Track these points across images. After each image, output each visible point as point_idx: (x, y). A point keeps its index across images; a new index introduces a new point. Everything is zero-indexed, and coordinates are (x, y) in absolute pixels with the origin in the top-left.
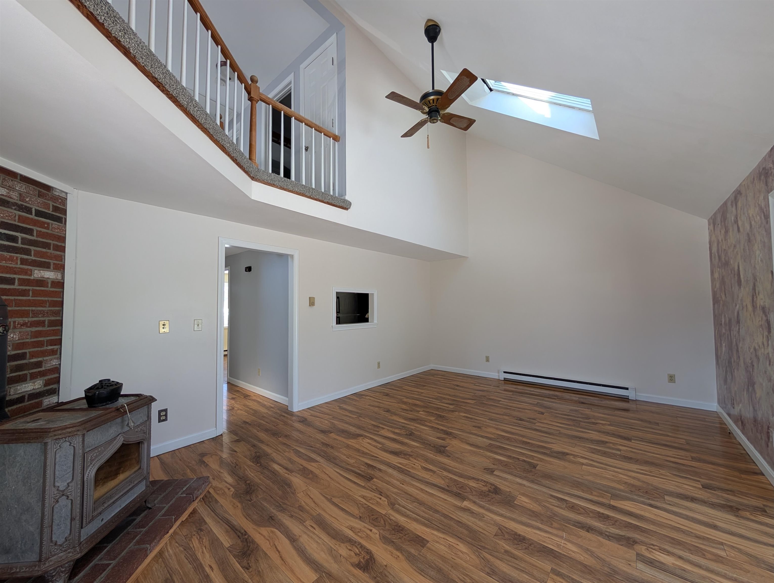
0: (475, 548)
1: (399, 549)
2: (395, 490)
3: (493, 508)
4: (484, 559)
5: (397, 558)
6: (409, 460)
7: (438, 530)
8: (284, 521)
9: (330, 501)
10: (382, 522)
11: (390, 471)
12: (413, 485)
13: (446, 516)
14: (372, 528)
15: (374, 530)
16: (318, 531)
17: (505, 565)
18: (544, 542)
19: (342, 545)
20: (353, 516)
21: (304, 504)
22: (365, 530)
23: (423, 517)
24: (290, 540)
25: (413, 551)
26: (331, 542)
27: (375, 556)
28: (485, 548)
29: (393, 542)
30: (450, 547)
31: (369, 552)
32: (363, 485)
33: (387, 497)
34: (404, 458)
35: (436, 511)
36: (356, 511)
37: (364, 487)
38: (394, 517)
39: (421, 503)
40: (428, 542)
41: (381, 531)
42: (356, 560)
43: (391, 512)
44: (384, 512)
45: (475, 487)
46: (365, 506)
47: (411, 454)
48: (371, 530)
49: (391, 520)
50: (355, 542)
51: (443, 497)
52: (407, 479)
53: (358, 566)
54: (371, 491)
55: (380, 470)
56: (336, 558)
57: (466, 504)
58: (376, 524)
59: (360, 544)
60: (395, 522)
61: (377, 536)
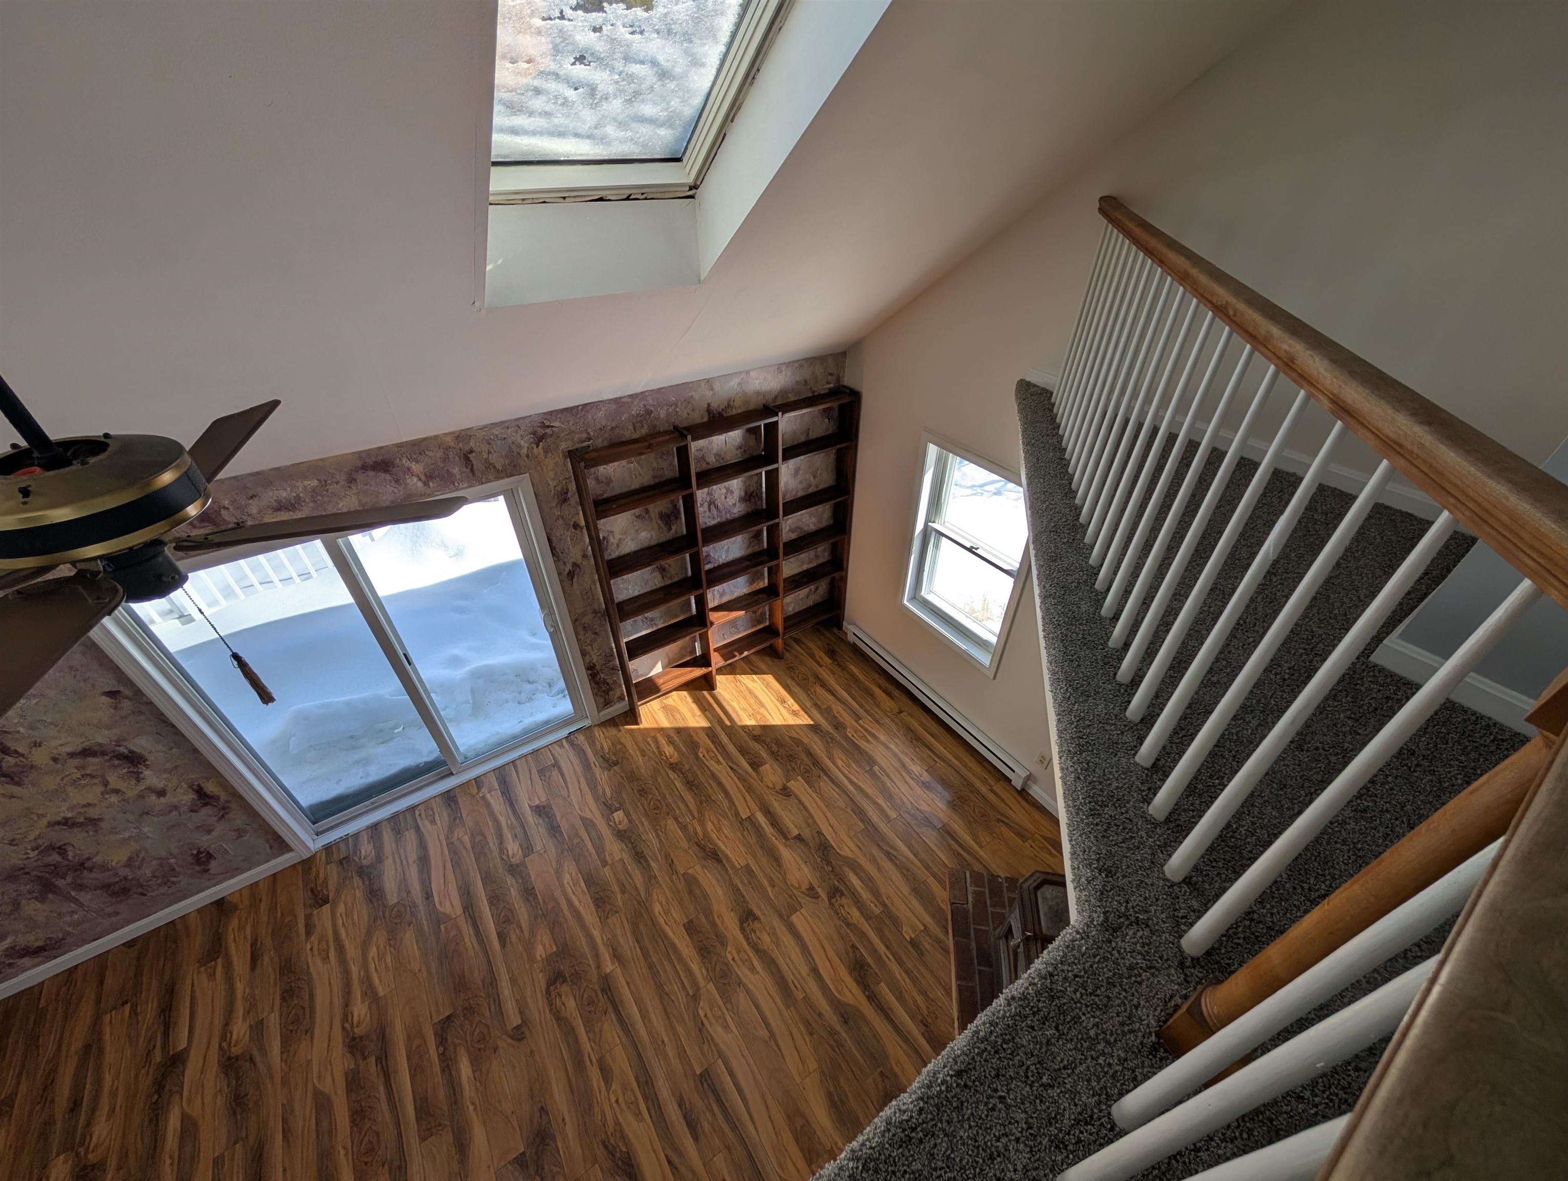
0: (647, 904)
1: (714, 925)
2: (680, 1029)
3: (587, 950)
4: (647, 890)
5: (720, 916)
6: (617, 1123)
7: (666, 937)
8: (828, 1009)
9: (772, 1035)
10: (718, 969)
11: (665, 1092)
12: (650, 1034)
13: (646, 954)
14: (732, 962)
15: (730, 958)
16: (790, 978)
17: (637, 882)
18: (583, 891)
19: (766, 948)
20: (748, 991)
21: (807, 1039)
22: (739, 962)
23: (671, 961)
24: (818, 971)
25: (703, 919)
26: (776, 955)
27: (738, 924)
28: (639, 903)
29: (717, 936)
30: (667, 912)
31: (743, 930)
32: (720, 1061)
33: (696, 1016)
34: (623, 1137)
35: (651, 966)
36: (742, 996)
37: (721, 1055)
38: (702, 974)
39: (660, 987)
40: (684, 925)
41: (723, 954)
42: (756, 925)
43: (702, 983)
44: (711, 986)
45: (575, 997)
46: (729, 1006)
47: (600, 1152)
48: (733, 959)
49: (707, 970)
50: (753, 947)
51: (627, 992)
52: (650, 1054)
53: (756, 918)
54: (712, 1038)
55: (681, 1104)
56: (773, 934)
57: (609, 966)
58: (725, 969)
59: (749, 944)
60: (704, 963)
61: (729, 949)
